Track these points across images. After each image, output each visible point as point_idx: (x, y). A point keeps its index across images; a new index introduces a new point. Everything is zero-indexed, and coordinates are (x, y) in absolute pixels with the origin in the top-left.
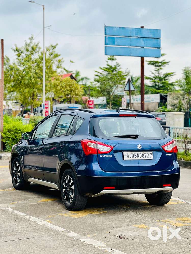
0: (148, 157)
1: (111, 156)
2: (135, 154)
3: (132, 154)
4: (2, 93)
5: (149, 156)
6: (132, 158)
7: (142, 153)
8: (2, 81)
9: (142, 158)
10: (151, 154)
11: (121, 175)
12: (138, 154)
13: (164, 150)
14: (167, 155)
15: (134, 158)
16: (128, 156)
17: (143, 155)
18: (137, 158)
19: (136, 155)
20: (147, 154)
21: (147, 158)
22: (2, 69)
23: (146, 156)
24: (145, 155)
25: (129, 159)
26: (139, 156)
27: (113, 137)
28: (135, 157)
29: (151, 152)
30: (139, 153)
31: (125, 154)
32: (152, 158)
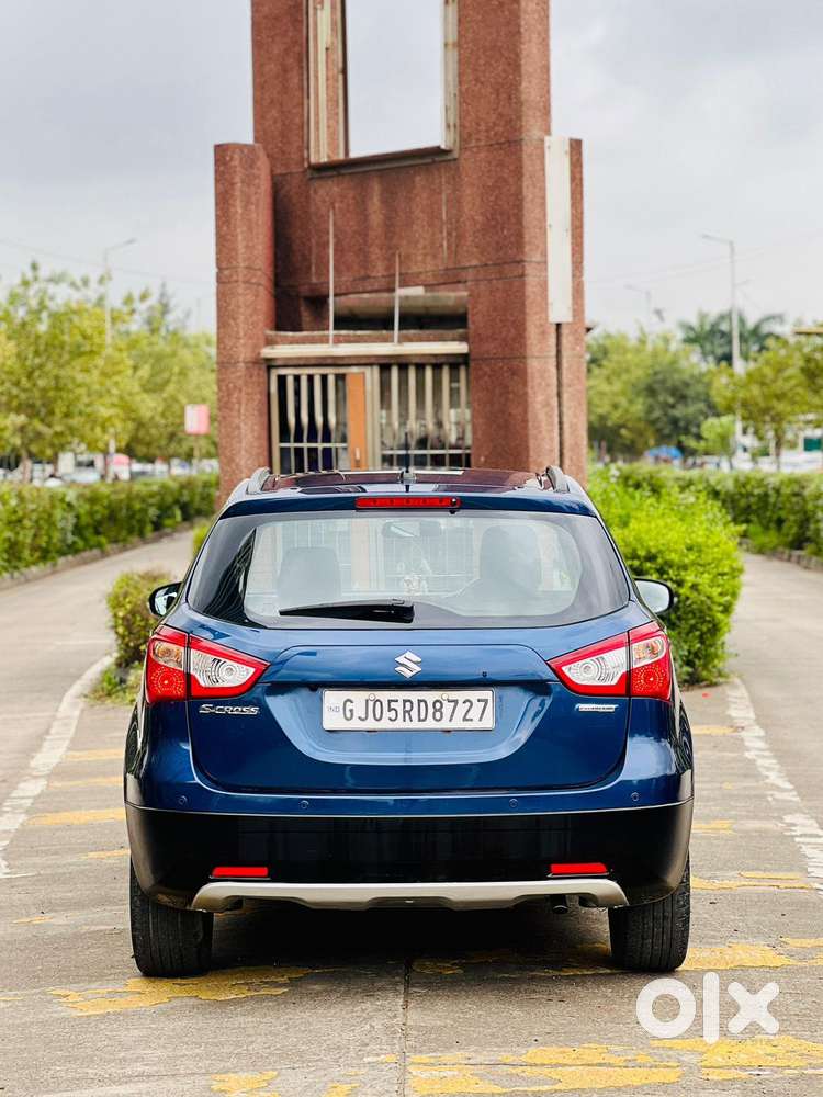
0: (465, 719)
1: (254, 710)
2: (390, 701)
3: (371, 704)
4: (579, 387)
5: (473, 711)
6: (371, 724)
7: (431, 696)
8: (576, 331)
9: (430, 724)
10: (486, 701)
11: (294, 806)
12: (408, 704)
13: (561, 681)
14: (584, 707)
15: (385, 724)
16: (351, 711)
17: (438, 705)
18: (400, 724)
19: (399, 706)
20: (460, 702)
21: (458, 723)
22: (574, 276)
23: (453, 712)
24: (447, 708)
25: (355, 724)
26: (414, 713)
27: (282, 613)
28: (387, 714)
29: (487, 694)
30: (414, 696)
31: (332, 698)
32: (488, 722)
